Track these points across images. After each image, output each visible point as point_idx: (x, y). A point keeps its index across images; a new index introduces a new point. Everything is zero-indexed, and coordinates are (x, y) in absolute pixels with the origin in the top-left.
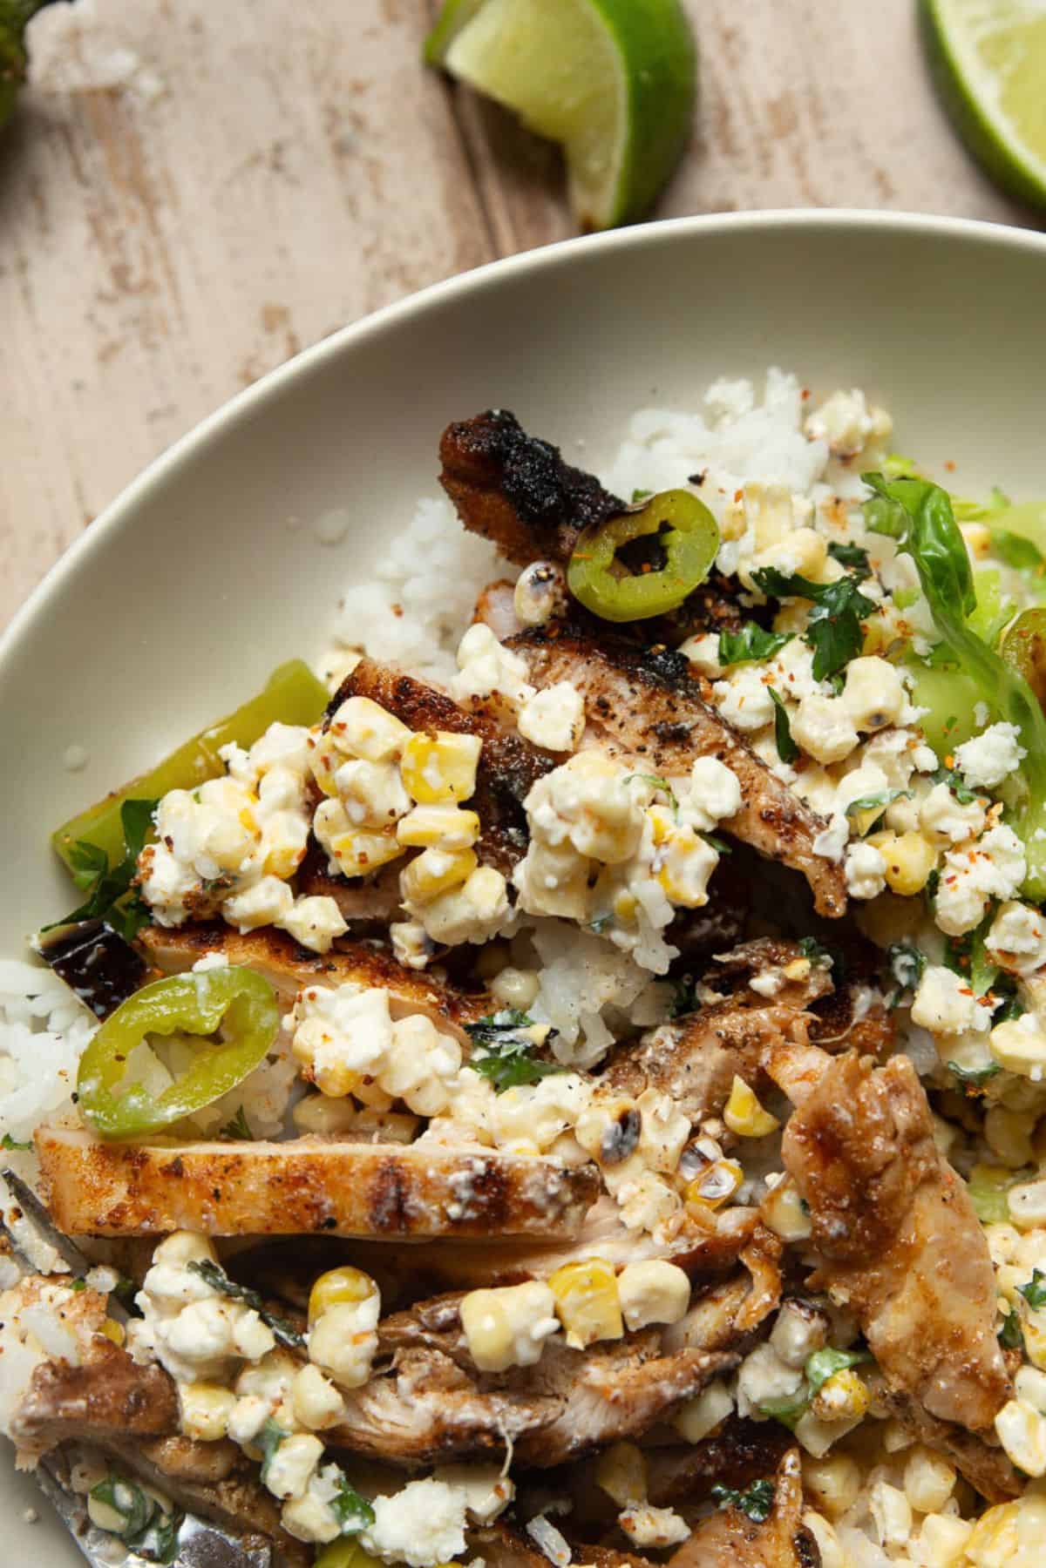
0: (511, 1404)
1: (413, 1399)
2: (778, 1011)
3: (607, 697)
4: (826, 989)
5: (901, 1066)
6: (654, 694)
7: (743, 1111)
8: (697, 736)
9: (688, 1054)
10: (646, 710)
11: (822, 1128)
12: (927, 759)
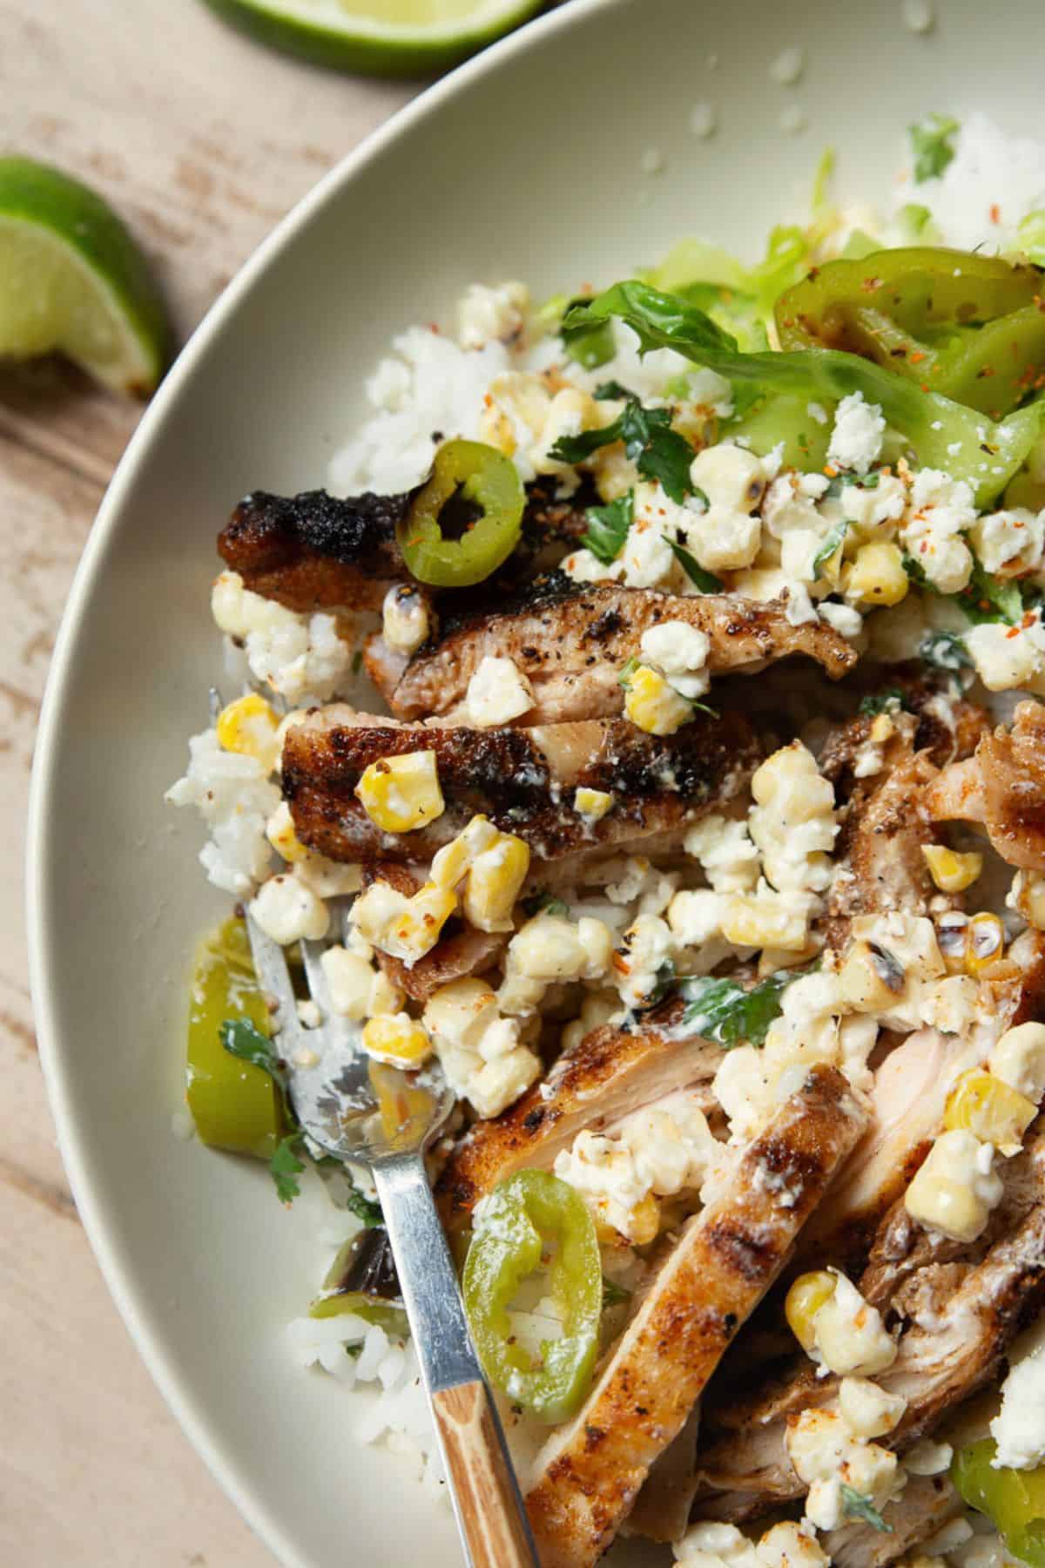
0: (1011, 1243)
1: (943, 1321)
2: (898, 772)
3: (527, 645)
4: (914, 724)
5: (1027, 711)
6: (565, 609)
7: (950, 869)
8: (627, 613)
9: (869, 869)
10: (568, 627)
11: (1020, 813)
12: (815, 483)
